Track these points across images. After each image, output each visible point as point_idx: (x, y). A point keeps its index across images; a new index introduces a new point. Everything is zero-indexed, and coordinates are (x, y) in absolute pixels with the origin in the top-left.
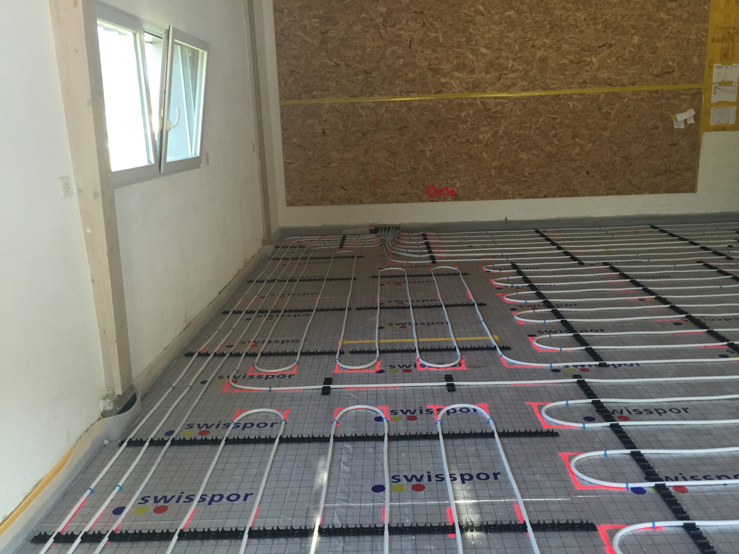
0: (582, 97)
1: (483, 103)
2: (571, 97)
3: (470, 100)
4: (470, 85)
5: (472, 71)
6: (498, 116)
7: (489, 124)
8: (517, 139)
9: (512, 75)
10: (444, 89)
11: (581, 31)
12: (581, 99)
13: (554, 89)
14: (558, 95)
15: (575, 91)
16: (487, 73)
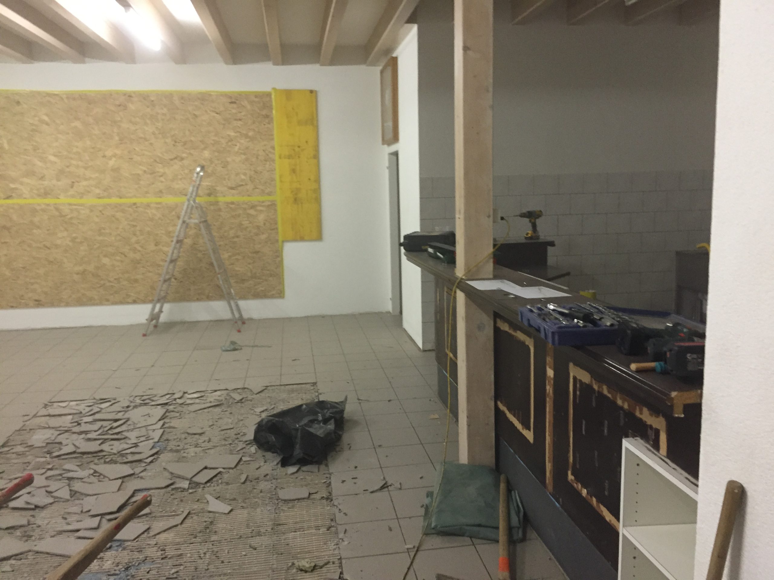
0: (159, 206)
1: (57, 209)
2: (148, 206)
3: (43, 206)
4: (42, 191)
5: (42, 178)
6: (75, 221)
7: (66, 230)
8: (98, 245)
9: (85, 183)
10: (13, 195)
11: (151, 144)
12: (159, 208)
13: (131, 197)
14: (135, 204)
15: (152, 199)
16: (58, 180)
